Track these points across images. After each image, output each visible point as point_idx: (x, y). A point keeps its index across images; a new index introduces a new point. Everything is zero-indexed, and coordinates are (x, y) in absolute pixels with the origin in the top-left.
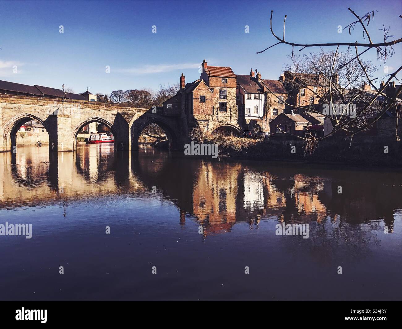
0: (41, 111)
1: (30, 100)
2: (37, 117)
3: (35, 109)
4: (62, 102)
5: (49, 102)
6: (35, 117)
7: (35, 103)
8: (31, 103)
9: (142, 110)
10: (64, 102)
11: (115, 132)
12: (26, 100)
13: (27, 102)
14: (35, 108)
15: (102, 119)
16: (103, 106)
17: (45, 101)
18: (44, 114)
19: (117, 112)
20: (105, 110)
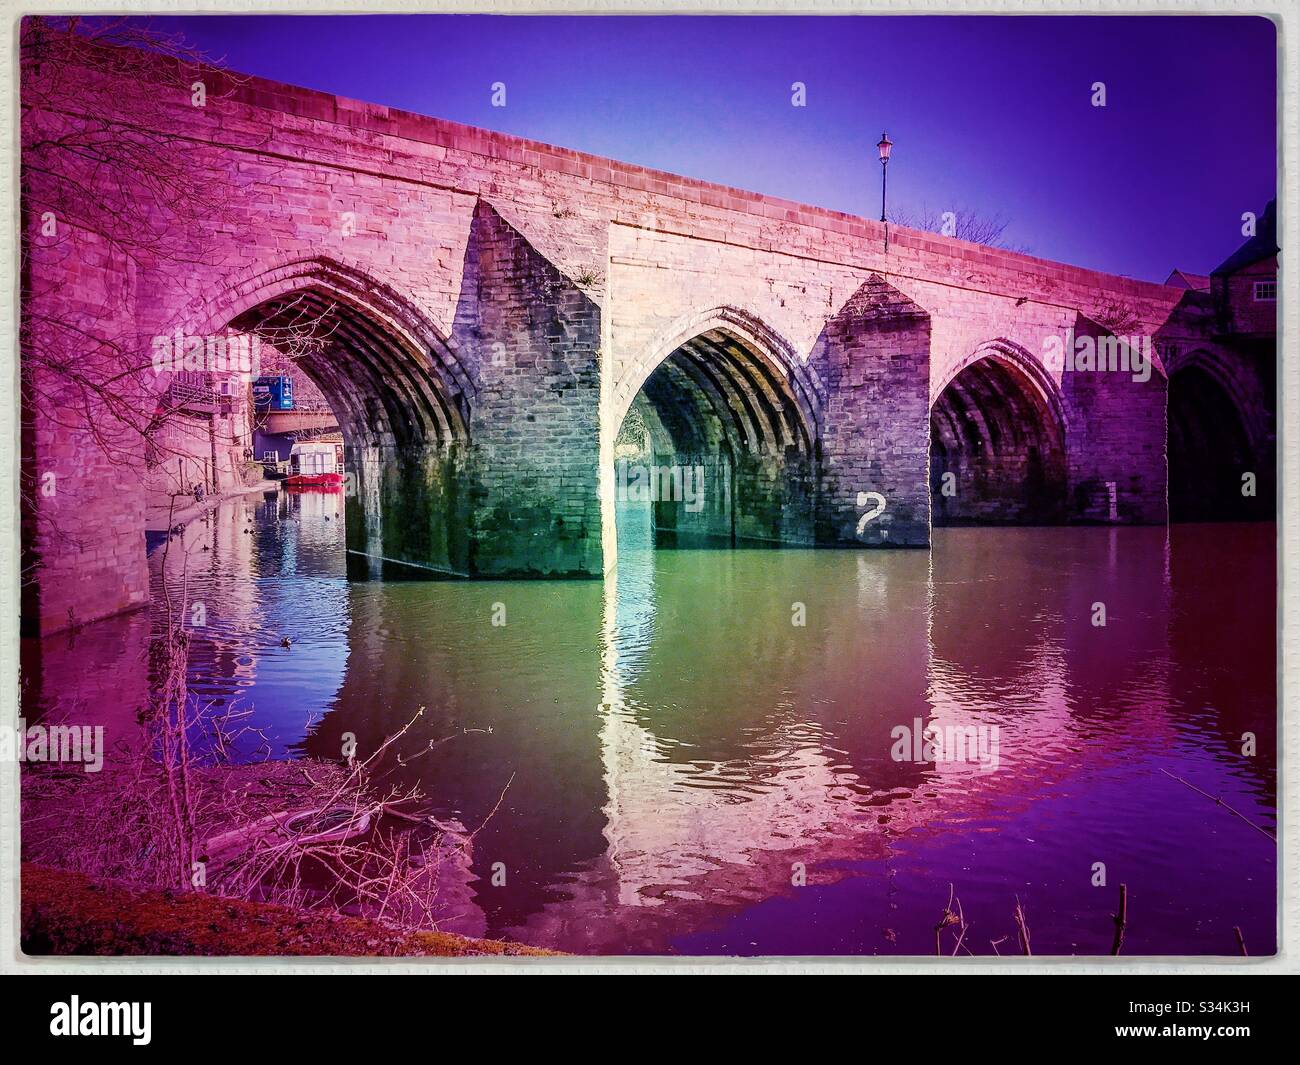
0: (798, 292)
1: (750, 219)
2: (773, 334)
3: (771, 281)
4: (882, 243)
5: (832, 236)
6: (767, 329)
7: (770, 237)
8: (755, 234)
9: (1152, 308)
10: (891, 246)
11: (1061, 421)
12: (731, 215)
13: (736, 230)
14: (769, 271)
15: (1025, 353)
16: (1030, 279)
17: (815, 232)
18: (809, 312)
19: (1073, 315)
20: (1037, 300)
